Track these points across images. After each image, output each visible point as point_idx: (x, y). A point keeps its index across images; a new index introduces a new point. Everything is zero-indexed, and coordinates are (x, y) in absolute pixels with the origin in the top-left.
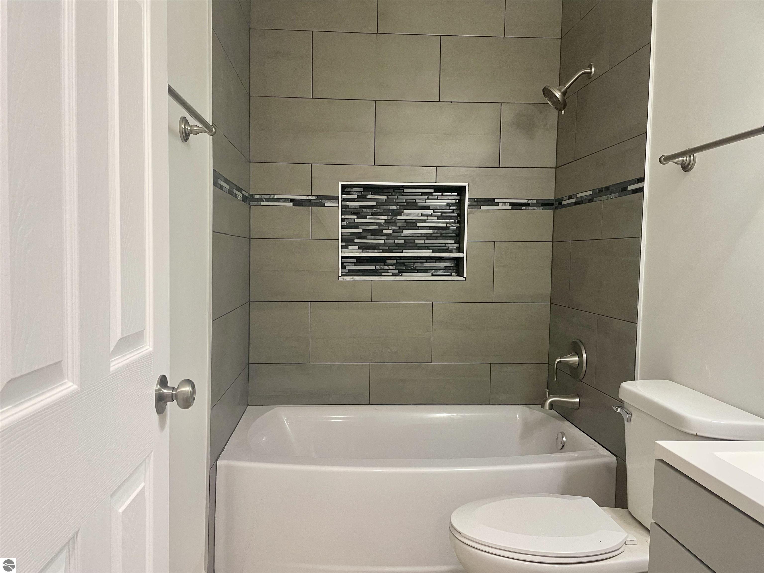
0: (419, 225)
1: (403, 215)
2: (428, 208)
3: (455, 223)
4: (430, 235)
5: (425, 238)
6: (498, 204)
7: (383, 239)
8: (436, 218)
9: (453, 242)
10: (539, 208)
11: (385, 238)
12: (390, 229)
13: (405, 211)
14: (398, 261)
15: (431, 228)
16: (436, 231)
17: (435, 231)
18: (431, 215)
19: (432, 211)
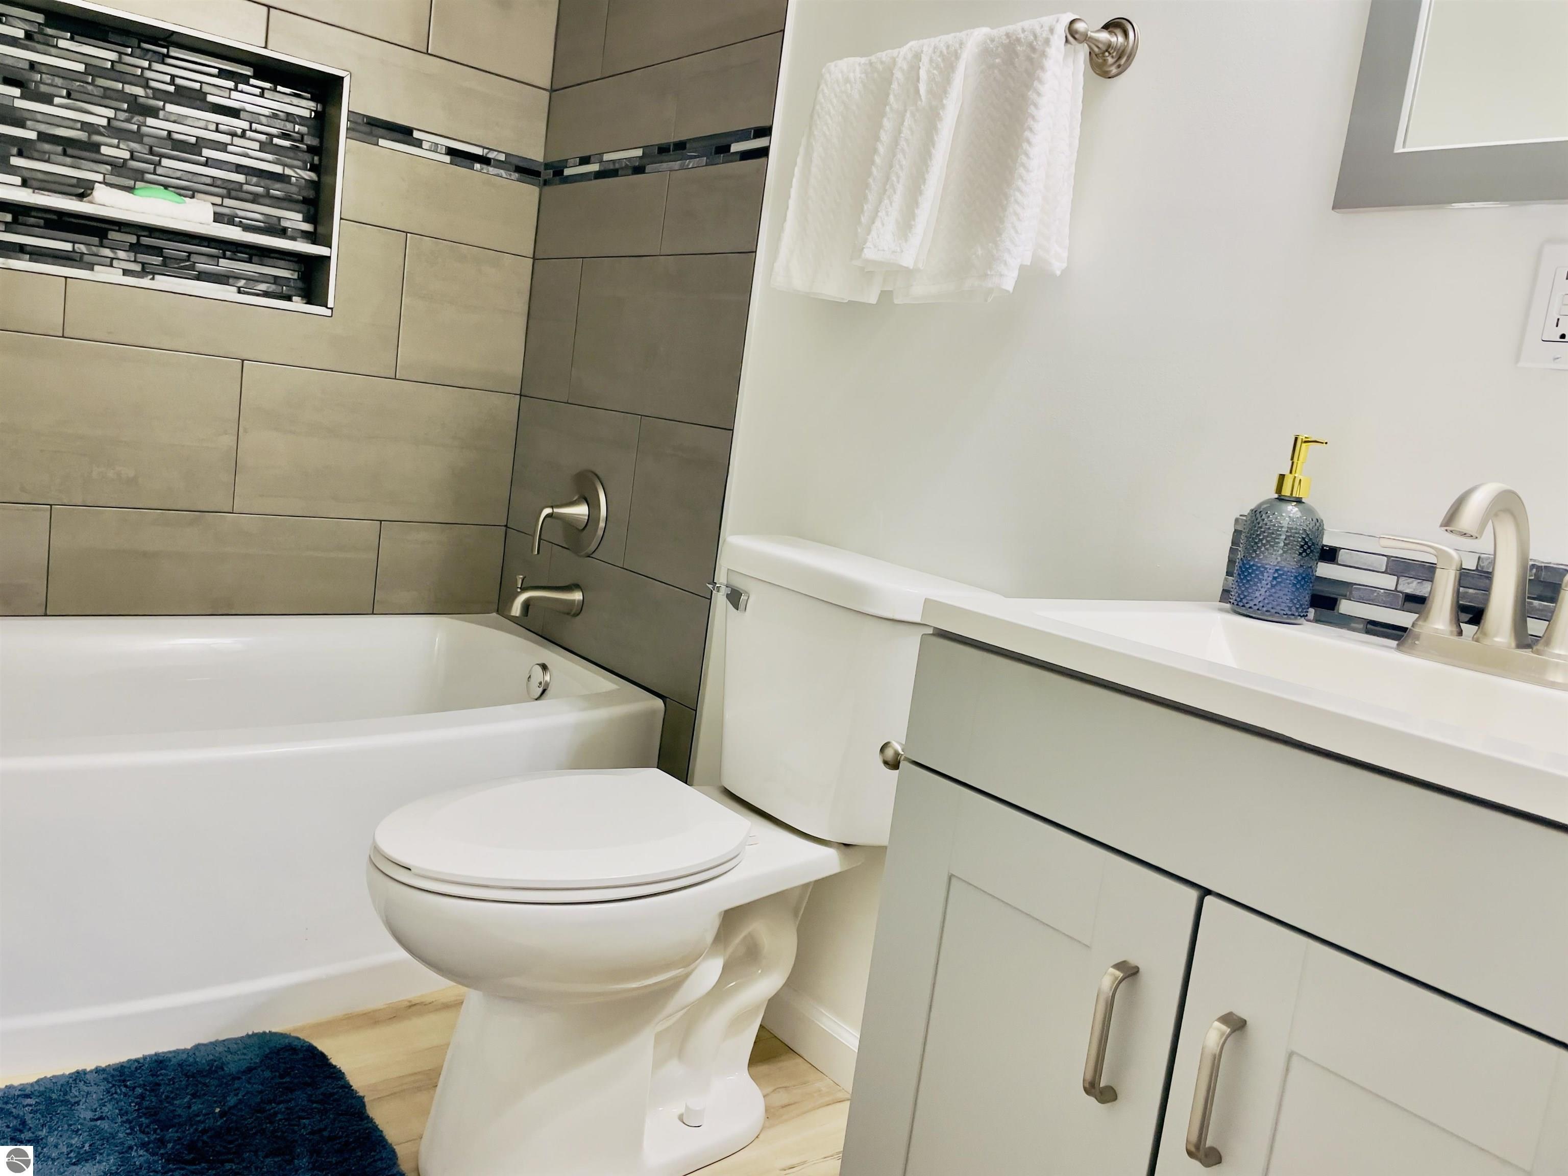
0: (207, 152)
1: (164, 116)
2: (234, 113)
3: (305, 169)
4: (237, 186)
5: (224, 192)
6: (418, 144)
7: (98, 170)
8: (256, 146)
9: (299, 217)
10: (510, 175)
11: (107, 170)
12: (121, 146)
13: (170, 108)
14: (146, 241)
15: (240, 169)
16: (255, 180)
17: (252, 180)
18: (243, 135)
19: (246, 125)
